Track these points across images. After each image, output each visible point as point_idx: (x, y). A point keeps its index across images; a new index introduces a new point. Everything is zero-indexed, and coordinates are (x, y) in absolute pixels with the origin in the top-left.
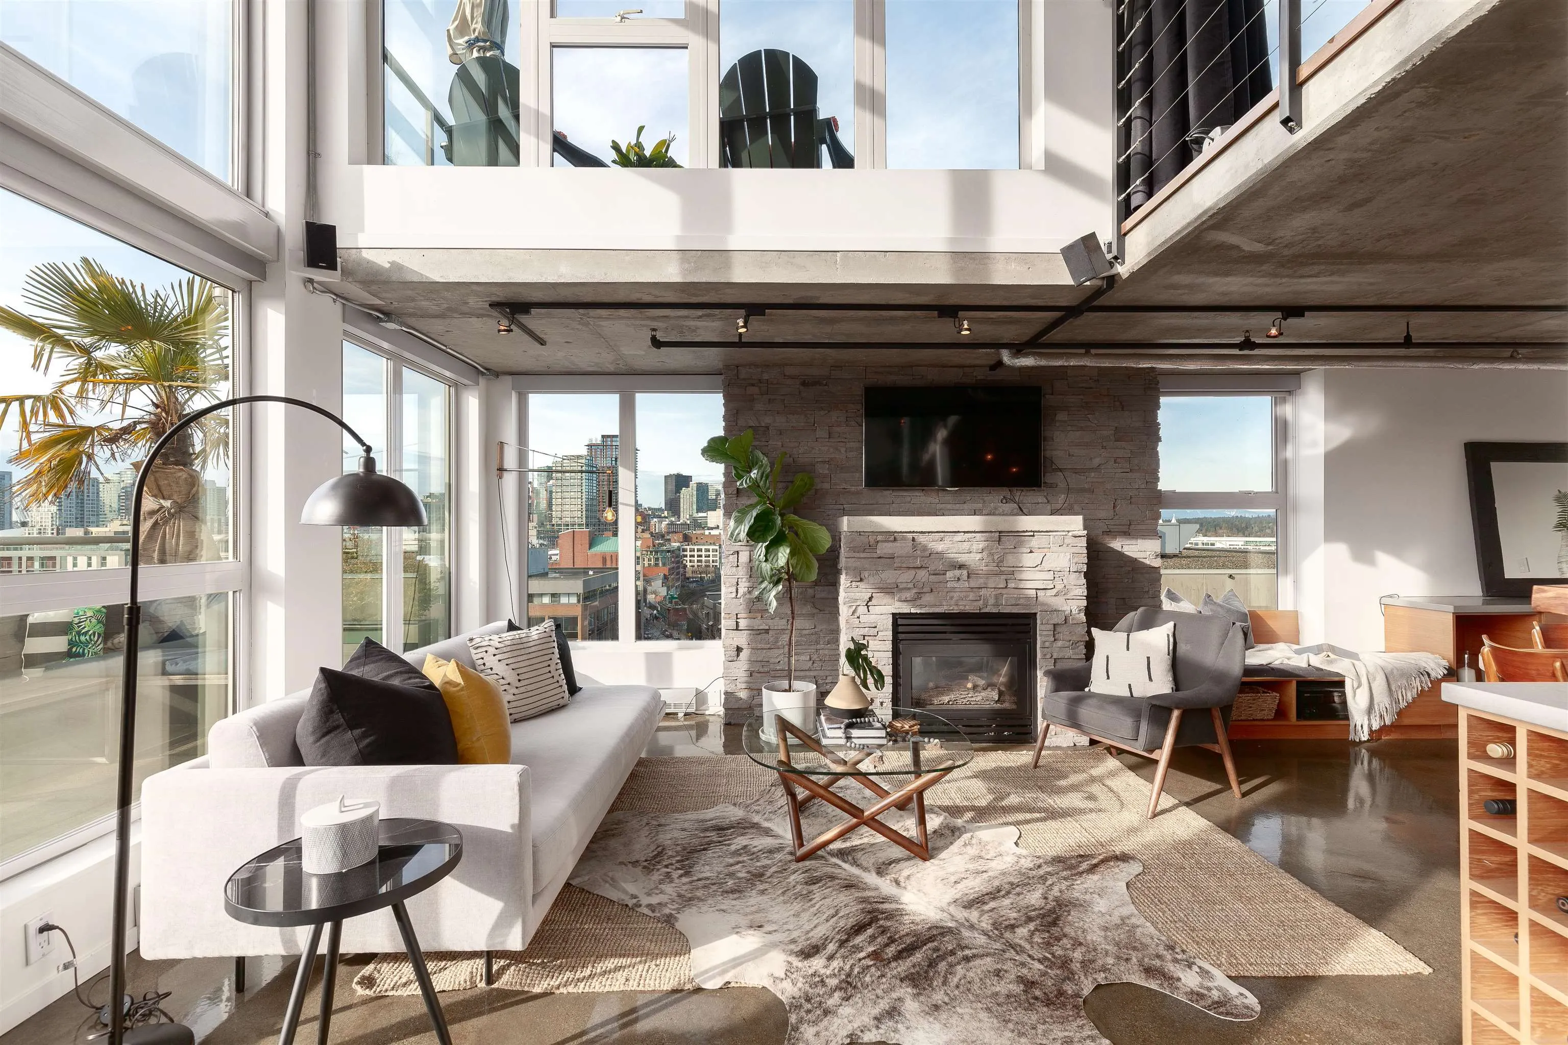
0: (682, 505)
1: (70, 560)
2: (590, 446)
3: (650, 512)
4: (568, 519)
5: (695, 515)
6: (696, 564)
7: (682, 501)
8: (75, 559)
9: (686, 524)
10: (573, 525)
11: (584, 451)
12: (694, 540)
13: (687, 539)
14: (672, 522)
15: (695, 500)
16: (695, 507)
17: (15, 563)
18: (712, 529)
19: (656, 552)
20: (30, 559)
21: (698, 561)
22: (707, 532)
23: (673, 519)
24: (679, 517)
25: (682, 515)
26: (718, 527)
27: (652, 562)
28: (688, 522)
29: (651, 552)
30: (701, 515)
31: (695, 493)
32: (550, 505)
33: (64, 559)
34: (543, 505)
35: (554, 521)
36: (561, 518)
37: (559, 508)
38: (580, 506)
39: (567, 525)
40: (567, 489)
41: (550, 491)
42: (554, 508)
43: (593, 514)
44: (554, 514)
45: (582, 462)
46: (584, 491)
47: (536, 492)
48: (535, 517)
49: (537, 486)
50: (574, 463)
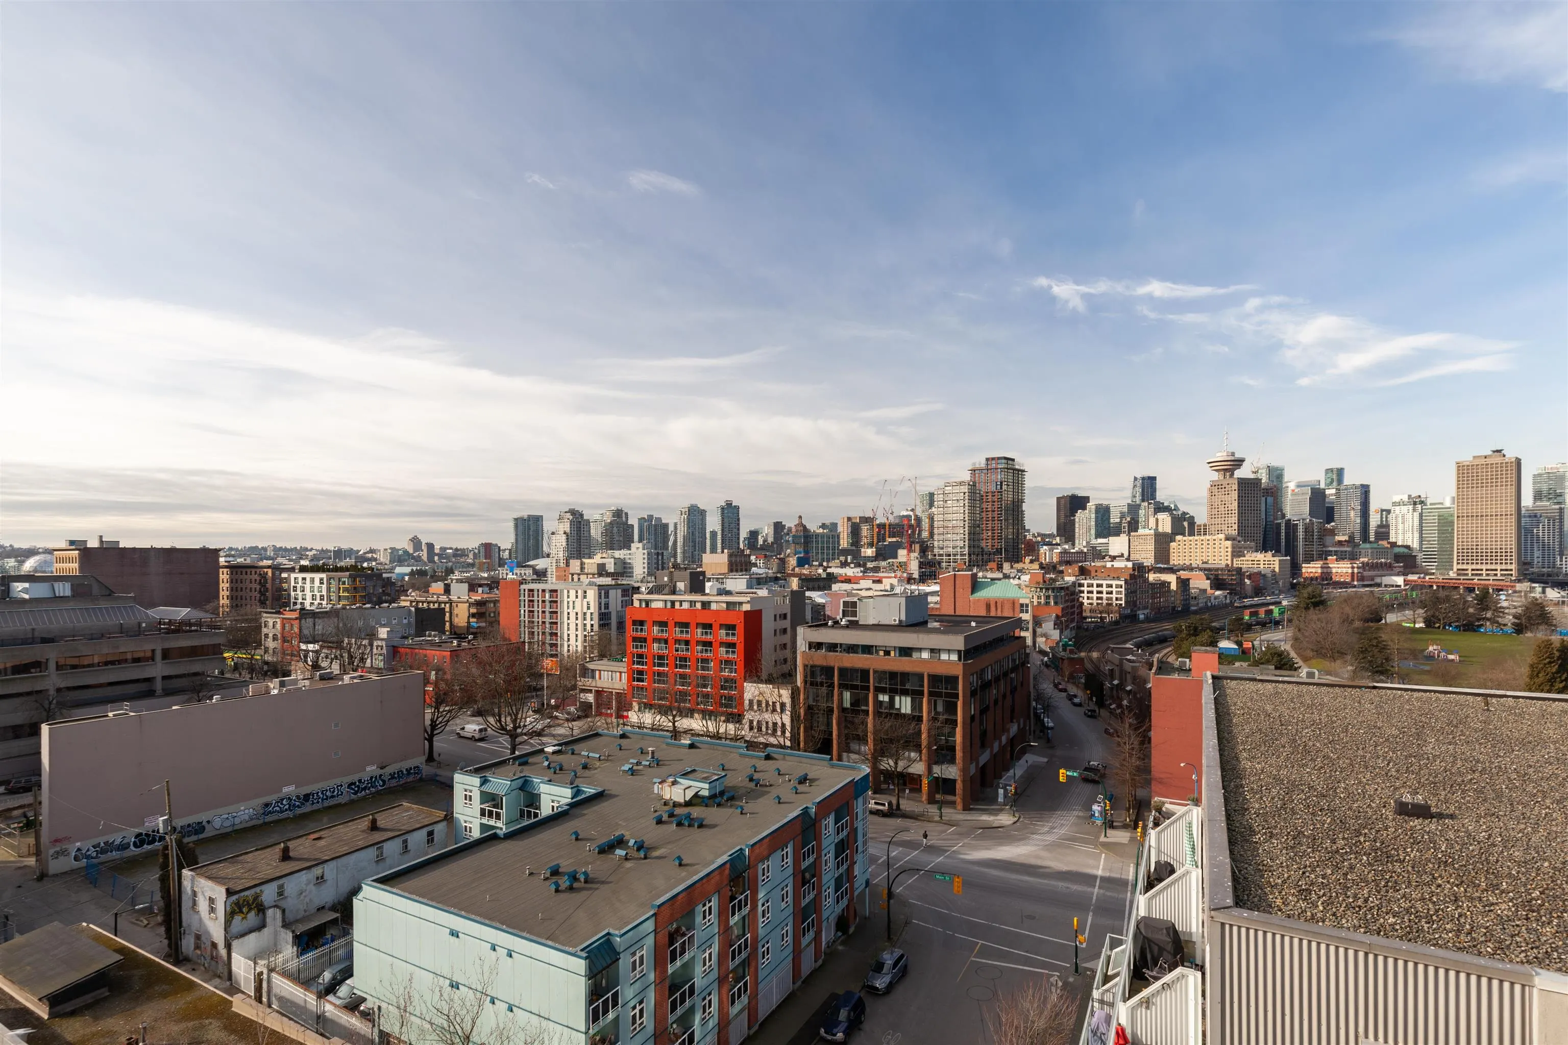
0: (1077, 530)
1: (566, 592)
2: (973, 471)
3: (1039, 539)
4: (951, 550)
5: (1094, 541)
6: (1095, 602)
7: (1077, 525)
8: (568, 592)
9: (1082, 552)
10: (955, 555)
11: (967, 477)
12: (1093, 574)
13: (1083, 572)
14: (1065, 549)
15: (1093, 523)
16: (1093, 532)
17: (536, 593)
18: (1113, 558)
19: (1047, 589)
20: (544, 591)
21: (1098, 598)
22: (1110, 563)
23: (1067, 547)
24: (1073, 545)
25: (1077, 541)
26: (1122, 555)
27: (1043, 601)
28: (1085, 550)
29: (1041, 589)
30: (1100, 541)
31: (1093, 516)
32: (932, 535)
33: (562, 591)
34: (925, 534)
35: (936, 551)
36: (942, 548)
37: (941, 537)
38: (962, 536)
39: (949, 555)
40: (949, 517)
41: (931, 519)
42: (936, 537)
43: (976, 543)
44: (936, 544)
45: (965, 489)
46: (967, 519)
47: (918, 520)
48: (917, 547)
49: (919, 513)
50: (957, 489)
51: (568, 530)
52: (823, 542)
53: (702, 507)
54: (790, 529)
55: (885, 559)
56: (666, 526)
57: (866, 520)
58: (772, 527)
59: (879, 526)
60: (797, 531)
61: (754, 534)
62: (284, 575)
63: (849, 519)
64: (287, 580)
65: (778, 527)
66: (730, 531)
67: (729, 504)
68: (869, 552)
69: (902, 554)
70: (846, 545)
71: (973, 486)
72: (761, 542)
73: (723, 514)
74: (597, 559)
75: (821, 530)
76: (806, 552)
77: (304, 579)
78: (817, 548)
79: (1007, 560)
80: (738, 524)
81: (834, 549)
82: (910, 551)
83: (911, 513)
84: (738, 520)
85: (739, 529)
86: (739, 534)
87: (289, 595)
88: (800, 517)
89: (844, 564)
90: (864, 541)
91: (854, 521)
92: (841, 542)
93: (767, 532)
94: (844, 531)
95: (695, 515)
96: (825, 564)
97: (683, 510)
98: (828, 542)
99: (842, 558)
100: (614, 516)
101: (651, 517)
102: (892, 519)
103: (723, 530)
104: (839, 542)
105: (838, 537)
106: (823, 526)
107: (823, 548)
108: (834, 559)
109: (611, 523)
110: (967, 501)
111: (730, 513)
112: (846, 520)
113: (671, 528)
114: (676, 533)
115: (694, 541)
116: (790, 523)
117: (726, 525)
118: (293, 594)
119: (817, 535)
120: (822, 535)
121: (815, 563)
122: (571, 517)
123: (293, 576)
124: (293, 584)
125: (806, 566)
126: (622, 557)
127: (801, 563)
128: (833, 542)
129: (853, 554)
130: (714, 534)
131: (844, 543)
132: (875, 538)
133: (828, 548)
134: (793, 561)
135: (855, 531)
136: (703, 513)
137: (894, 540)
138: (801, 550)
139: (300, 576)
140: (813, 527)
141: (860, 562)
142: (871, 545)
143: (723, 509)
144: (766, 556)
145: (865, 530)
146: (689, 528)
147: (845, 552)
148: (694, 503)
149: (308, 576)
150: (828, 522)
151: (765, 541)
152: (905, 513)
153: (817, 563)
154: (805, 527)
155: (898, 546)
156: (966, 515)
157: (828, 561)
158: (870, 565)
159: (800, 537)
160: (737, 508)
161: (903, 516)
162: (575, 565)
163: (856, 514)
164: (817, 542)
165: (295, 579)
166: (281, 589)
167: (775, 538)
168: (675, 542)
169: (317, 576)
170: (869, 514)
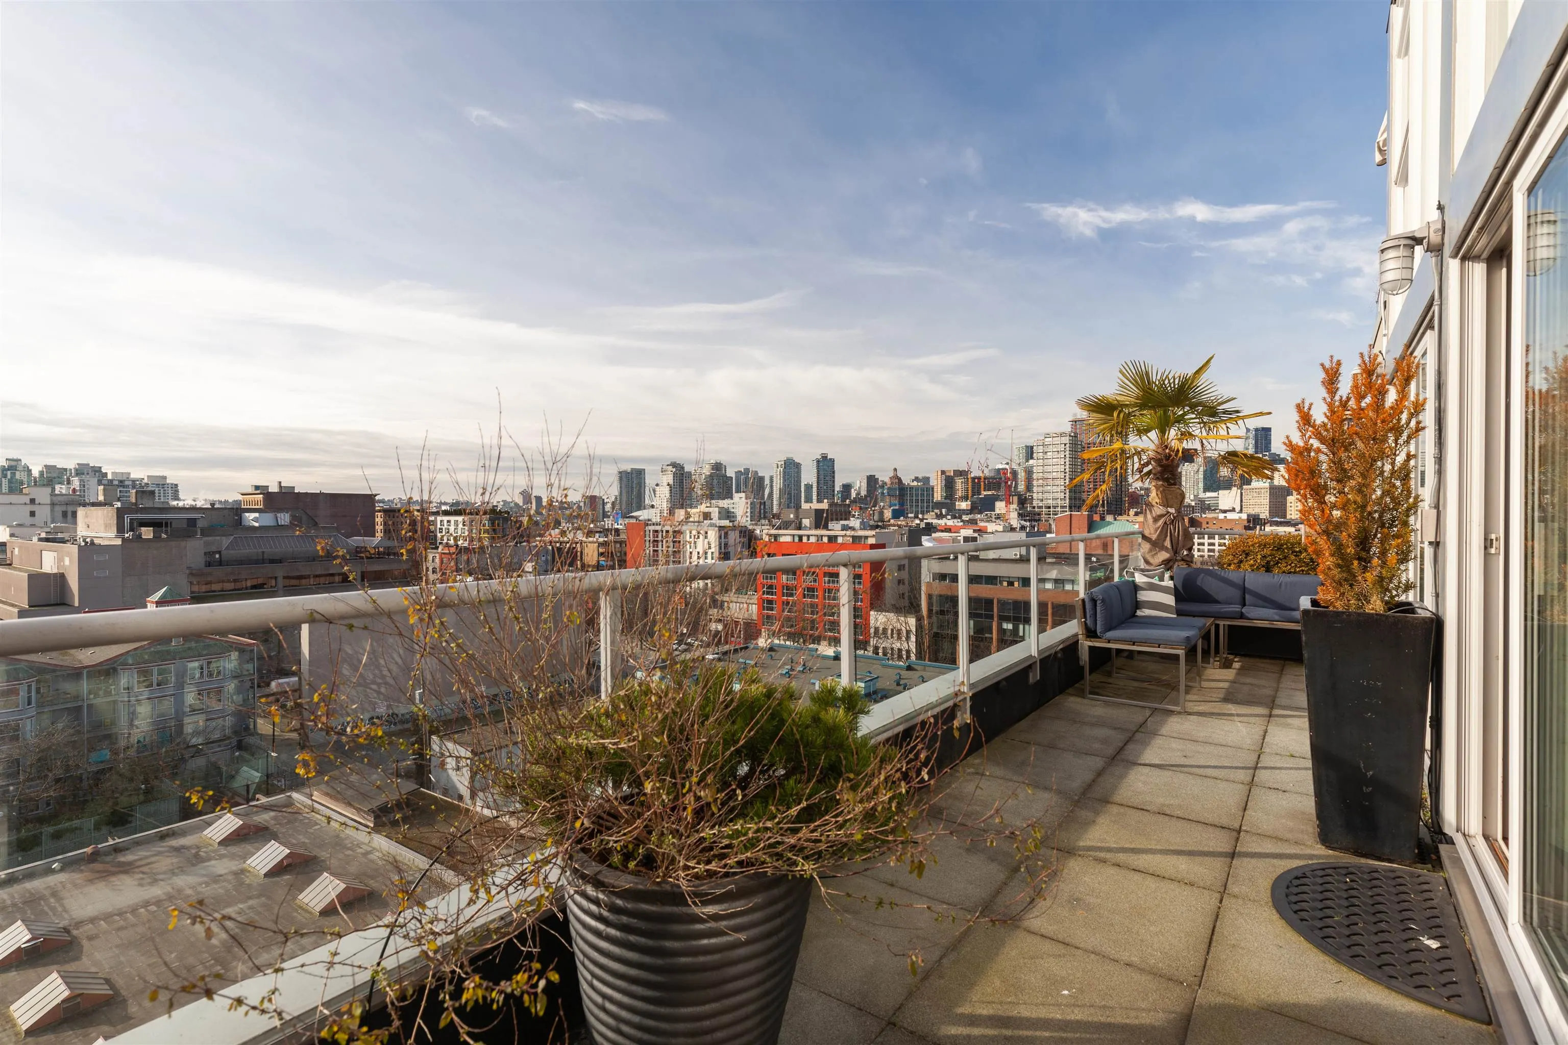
1: (688, 532)
4: (1050, 502)
5: (1202, 495)
6: (1206, 554)
8: (690, 533)
9: (1189, 506)
10: (1055, 507)
11: (1068, 428)
12: (1204, 525)
13: (1194, 524)
15: (1201, 477)
16: (1201, 485)
17: (660, 534)
20: (667, 532)
21: (1209, 550)
22: (1221, 516)
28: (1193, 504)
31: (1202, 469)
32: (1029, 488)
33: (685, 532)
34: (1021, 487)
35: (1035, 503)
36: (1042, 500)
37: (1040, 489)
38: (1063, 488)
39: (1049, 507)
40: (1049, 469)
41: (1029, 472)
42: (1035, 489)
43: (1077, 495)
44: (1035, 496)
45: (1066, 440)
46: (1067, 470)
47: (1014, 473)
48: (1016, 499)
49: (1015, 466)
50: (1057, 440)
51: (671, 482)
52: (917, 495)
53: (797, 460)
54: (884, 483)
55: (980, 513)
56: (762, 479)
57: (960, 473)
58: (865, 481)
59: (973, 479)
60: (892, 483)
61: (847, 488)
62: (432, 518)
63: (943, 472)
64: (434, 523)
65: (872, 480)
66: (826, 483)
67: (825, 457)
68: (964, 505)
69: (1000, 506)
70: (939, 499)
71: (1074, 438)
72: (853, 495)
73: (818, 467)
74: (703, 508)
75: (915, 483)
76: (902, 504)
77: (449, 521)
78: (911, 501)
79: (1109, 513)
80: (834, 477)
81: (928, 502)
82: (1008, 503)
83: (1007, 467)
84: (834, 472)
85: (834, 482)
86: (834, 486)
87: (436, 536)
88: (895, 470)
89: (941, 516)
90: (959, 494)
91: (948, 474)
92: (935, 496)
93: (860, 486)
94: (937, 484)
95: (791, 468)
96: (920, 516)
97: (780, 464)
98: (922, 495)
99: (937, 511)
100: (713, 469)
101: (747, 471)
102: (987, 473)
103: (818, 483)
104: (933, 495)
105: (933, 488)
106: (917, 479)
107: (917, 501)
108: (928, 512)
109: (711, 476)
110: (1068, 453)
111: (826, 466)
112: (940, 473)
113: (767, 482)
114: (772, 487)
115: (790, 494)
116: (884, 477)
117: (822, 477)
118: (439, 535)
119: (911, 488)
120: (917, 488)
121: (910, 515)
122: (674, 470)
123: (439, 518)
124: (439, 526)
125: (902, 518)
126: (726, 506)
127: (896, 515)
128: (928, 495)
129: (948, 506)
130: (809, 487)
131: (938, 496)
132: (970, 492)
133: (922, 501)
134: (888, 514)
135: (949, 484)
136: (798, 466)
137: (990, 493)
138: (897, 502)
139: (445, 518)
140: (907, 480)
141: (957, 515)
142: (966, 498)
143: (818, 461)
144: (861, 508)
145: (959, 483)
146: (784, 480)
147: (939, 505)
148: (790, 456)
149: (453, 519)
150: (920, 476)
151: (858, 494)
152: (1001, 467)
153: (912, 515)
154: (900, 480)
155: (997, 498)
156: (1067, 467)
157: (923, 513)
158: (965, 518)
159: (895, 489)
160: (832, 461)
161: (999, 469)
162: (680, 514)
163: (950, 468)
164: (911, 495)
165: (441, 521)
166: (430, 531)
167: (868, 491)
168: (771, 494)
169: (460, 519)
170: (963, 467)
